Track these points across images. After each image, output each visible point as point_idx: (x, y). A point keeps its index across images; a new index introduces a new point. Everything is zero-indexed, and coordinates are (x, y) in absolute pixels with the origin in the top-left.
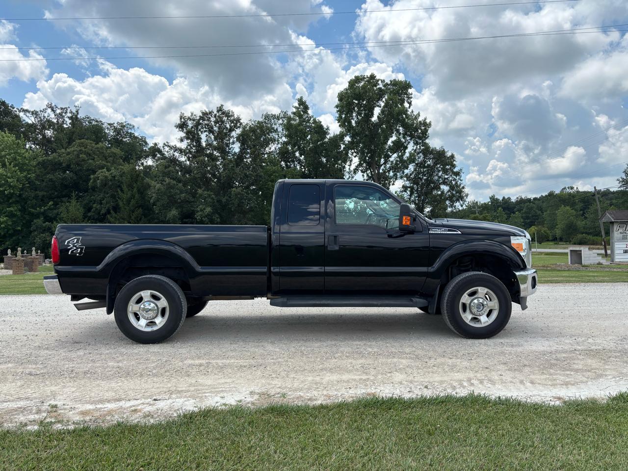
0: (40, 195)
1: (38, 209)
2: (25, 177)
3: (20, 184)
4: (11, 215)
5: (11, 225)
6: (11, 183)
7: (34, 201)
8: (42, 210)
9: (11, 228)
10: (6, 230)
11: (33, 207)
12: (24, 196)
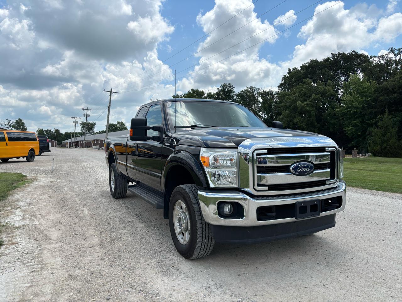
0: (373, 111)
1: (371, 121)
2: (365, 100)
3: (361, 105)
4: (355, 126)
5: (355, 132)
6: (354, 105)
7: (369, 116)
8: (374, 122)
9: (355, 133)
10: (352, 135)
11: (369, 120)
12: (363, 113)
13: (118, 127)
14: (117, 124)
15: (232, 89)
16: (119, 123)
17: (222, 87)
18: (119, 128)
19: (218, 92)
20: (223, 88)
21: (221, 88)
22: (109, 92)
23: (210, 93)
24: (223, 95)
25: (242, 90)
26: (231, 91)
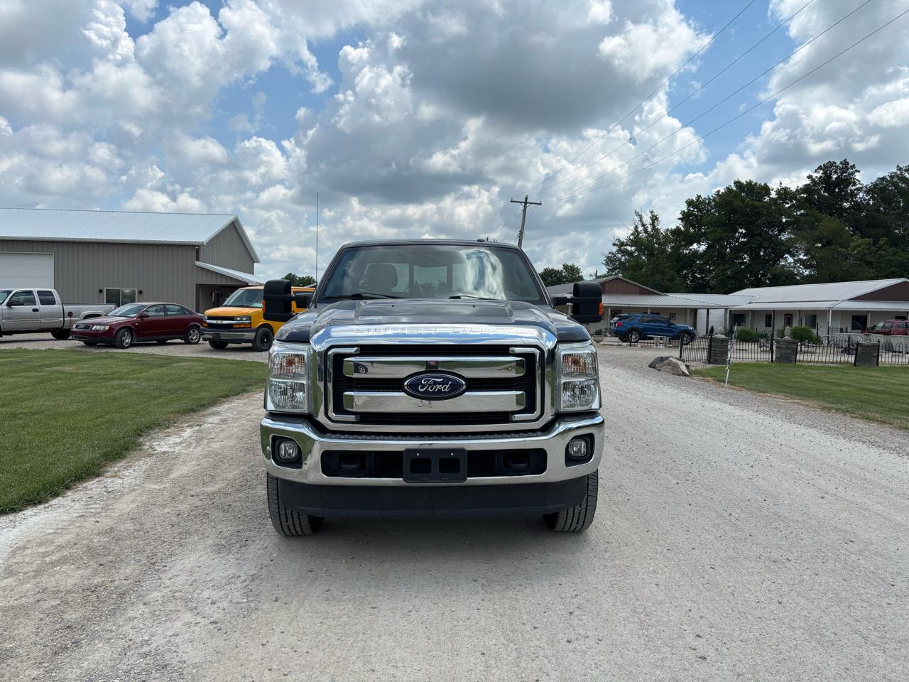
13: (565, 277)
14: (562, 271)
15: (852, 174)
16: (566, 267)
17: (821, 172)
18: (567, 278)
19: (809, 185)
20: (825, 173)
21: (819, 175)
22: (521, 202)
23: (785, 189)
24: (824, 192)
25: (881, 176)
26: (849, 181)
